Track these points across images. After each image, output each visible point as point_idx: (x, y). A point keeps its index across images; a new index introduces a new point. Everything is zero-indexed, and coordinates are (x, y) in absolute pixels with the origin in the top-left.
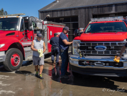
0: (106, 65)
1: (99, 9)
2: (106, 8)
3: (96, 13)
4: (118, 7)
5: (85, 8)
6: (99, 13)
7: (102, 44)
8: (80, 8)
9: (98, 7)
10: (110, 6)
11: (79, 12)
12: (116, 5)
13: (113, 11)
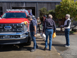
0: (10, 38)
1: (16, 4)
2: (20, 4)
3: (14, 6)
4: (27, 4)
5: (7, 2)
6: (16, 6)
7: (9, 25)
8: (3, 2)
9: (15, 3)
10: (22, 3)
11: (3, 5)
12: (26, 3)
13: (24, 6)
